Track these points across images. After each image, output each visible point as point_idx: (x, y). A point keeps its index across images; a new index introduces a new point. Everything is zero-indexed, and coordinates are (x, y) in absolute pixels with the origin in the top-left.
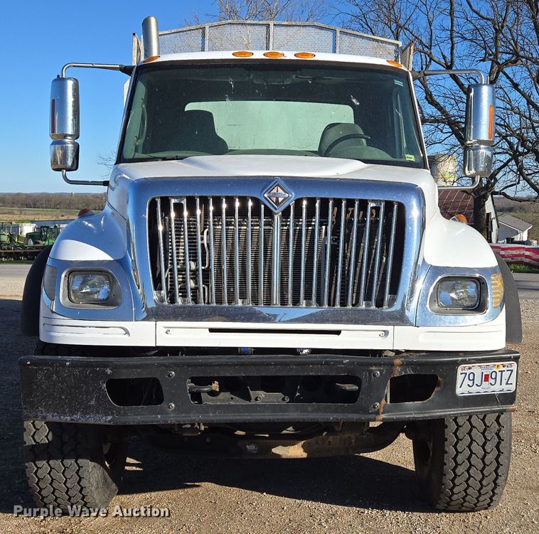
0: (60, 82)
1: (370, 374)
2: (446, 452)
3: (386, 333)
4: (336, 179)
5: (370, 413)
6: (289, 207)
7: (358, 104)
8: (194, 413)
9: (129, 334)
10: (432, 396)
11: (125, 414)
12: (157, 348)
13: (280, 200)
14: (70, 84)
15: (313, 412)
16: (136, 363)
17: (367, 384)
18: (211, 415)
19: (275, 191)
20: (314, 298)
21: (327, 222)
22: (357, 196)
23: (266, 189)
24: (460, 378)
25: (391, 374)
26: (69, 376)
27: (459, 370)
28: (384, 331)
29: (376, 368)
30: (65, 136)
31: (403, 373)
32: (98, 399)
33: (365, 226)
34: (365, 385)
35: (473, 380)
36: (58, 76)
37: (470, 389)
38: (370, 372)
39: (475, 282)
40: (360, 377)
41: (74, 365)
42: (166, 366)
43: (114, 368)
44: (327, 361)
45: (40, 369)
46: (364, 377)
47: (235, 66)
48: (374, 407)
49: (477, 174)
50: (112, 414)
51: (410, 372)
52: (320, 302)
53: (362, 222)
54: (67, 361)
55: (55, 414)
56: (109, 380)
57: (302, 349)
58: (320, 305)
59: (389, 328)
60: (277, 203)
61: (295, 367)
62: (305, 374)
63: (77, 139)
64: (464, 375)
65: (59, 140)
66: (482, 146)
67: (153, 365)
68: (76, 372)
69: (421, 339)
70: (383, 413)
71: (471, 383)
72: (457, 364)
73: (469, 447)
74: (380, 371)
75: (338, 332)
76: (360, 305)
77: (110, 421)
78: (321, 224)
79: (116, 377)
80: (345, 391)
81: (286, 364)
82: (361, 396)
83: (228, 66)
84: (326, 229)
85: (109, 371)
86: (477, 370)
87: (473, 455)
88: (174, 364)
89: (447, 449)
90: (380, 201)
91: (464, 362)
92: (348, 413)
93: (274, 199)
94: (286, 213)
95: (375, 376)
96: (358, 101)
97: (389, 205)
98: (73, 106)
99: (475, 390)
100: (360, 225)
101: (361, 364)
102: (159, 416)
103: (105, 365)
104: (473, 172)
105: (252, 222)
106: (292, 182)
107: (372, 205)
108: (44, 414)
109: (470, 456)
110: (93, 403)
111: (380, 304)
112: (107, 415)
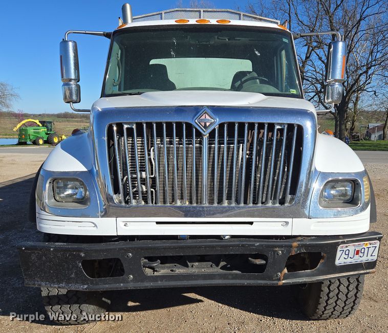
0: (64, 43)
1: (274, 254)
2: (322, 291)
3: (287, 223)
4: (250, 107)
5: (274, 280)
6: (214, 129)
7: (259, 54)
8: (147, 282)
9: (97, 227)
10: (318, 266)
11: (97, 284)
12: (118, 236)
13: (208, 124)
14: (71, 44)
15: (232, 279)
16: (102, 248)
17: (272, 260)
18: (160, 282)
19: (203, 117)
20: (233, 199)
21: (244, 140)
22: (266, 120)
23: (197, 116)
24: (339, 254)
25: (290, 253)
26: (54, 258)
27: (339, 248)
28: (285, 222)
29: (280, 249)
30: (71, 80)
31: (298, 252)
32: (76, 274)
33: (272, 144)
34: (270, 260)
35: (348, 254)
36: (63, 39)
37: (345, 261)
38: (275, 252)
39: (351, 183)
40: (267, 255)
41: (57, 250)
42: (125, 250)
43: (86, 252)
44: (243, 245)
45: (33, 253)
46: (270, 255)
47: (177, 29)
48: (277, 276)
49: (332, 102)
50: (87, 284)
51: (303, 250)
52: (237, 202)
53: (270, 140)
54: (51, 248)
55: (47, 283)
56: (83, 261)
57: (224, 236)
58: (238, 204)
59: (289, 220)
60: (205, 127)
61: (219, 249)
62: (227, 253)
63: (78, 82)
64: (342, 252)
65: (67, 83)
66: (337, 83)
67: (115, 249)
68: (59, 255)
69: (312, 228)
70: (283, 280)
71: (346, 257)
72: (338, 244)
73: (338, 288)
74: (282, 251)
75: (251, 223)
76: (267, 203)
77: (86, 289)
78: (239, 143)
79: (88, 259)
80: (256, 265)
81: (213, 247)
82: (267, 268)
83: (173, 29)
84: (243, 146)
85: (83, 255)
86: (352, 248)
87: (341, 293)
88: (131, 248)
89: (323, 289)
90: (284, 124)
91: (343, 243)
92: (258, 280)
93: (203, 124)
94: (212, 135)
95: (278, 254)
96: (259, 52)
97: (291, 127)
98: (75, 60)
99: (349, 261)
100: (268, 143)
101: (268, 246)
102: (122, 285)
103: (80, 250)
104: (330, 100)
105: (186, 141)
106: (217, 110)
107: (278, 127)
108: (39, 283)
109: (339, 293)
110: (73, 276)
111: (282, 202)
112: (84, 284)
